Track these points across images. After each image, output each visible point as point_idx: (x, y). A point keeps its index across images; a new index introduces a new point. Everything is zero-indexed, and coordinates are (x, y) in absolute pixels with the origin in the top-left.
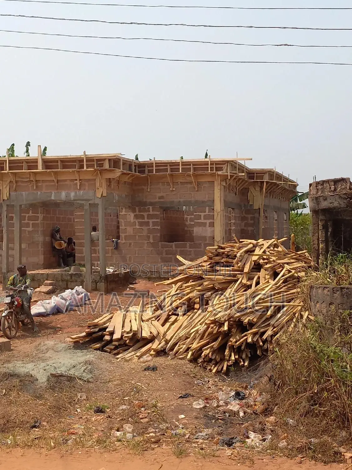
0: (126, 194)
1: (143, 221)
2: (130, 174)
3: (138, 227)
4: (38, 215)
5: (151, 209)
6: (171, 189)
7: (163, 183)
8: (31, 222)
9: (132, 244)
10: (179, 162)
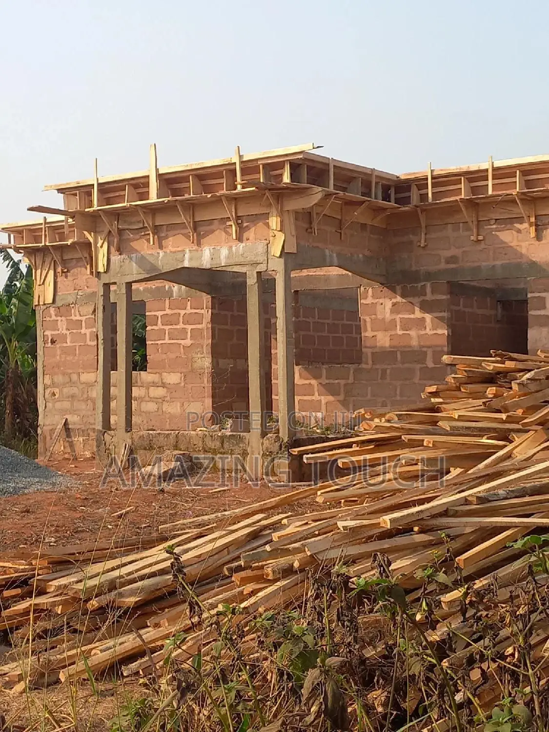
0: (367, 253)
1: (412, 316)
2: (363, 202)
3: (400, 332)
4: (202, 311)
5: (428, 290)
6: (472, 238)
7: (456, 226)
8: (189, 327)
9: (388, 371)
10: (487, 170)
